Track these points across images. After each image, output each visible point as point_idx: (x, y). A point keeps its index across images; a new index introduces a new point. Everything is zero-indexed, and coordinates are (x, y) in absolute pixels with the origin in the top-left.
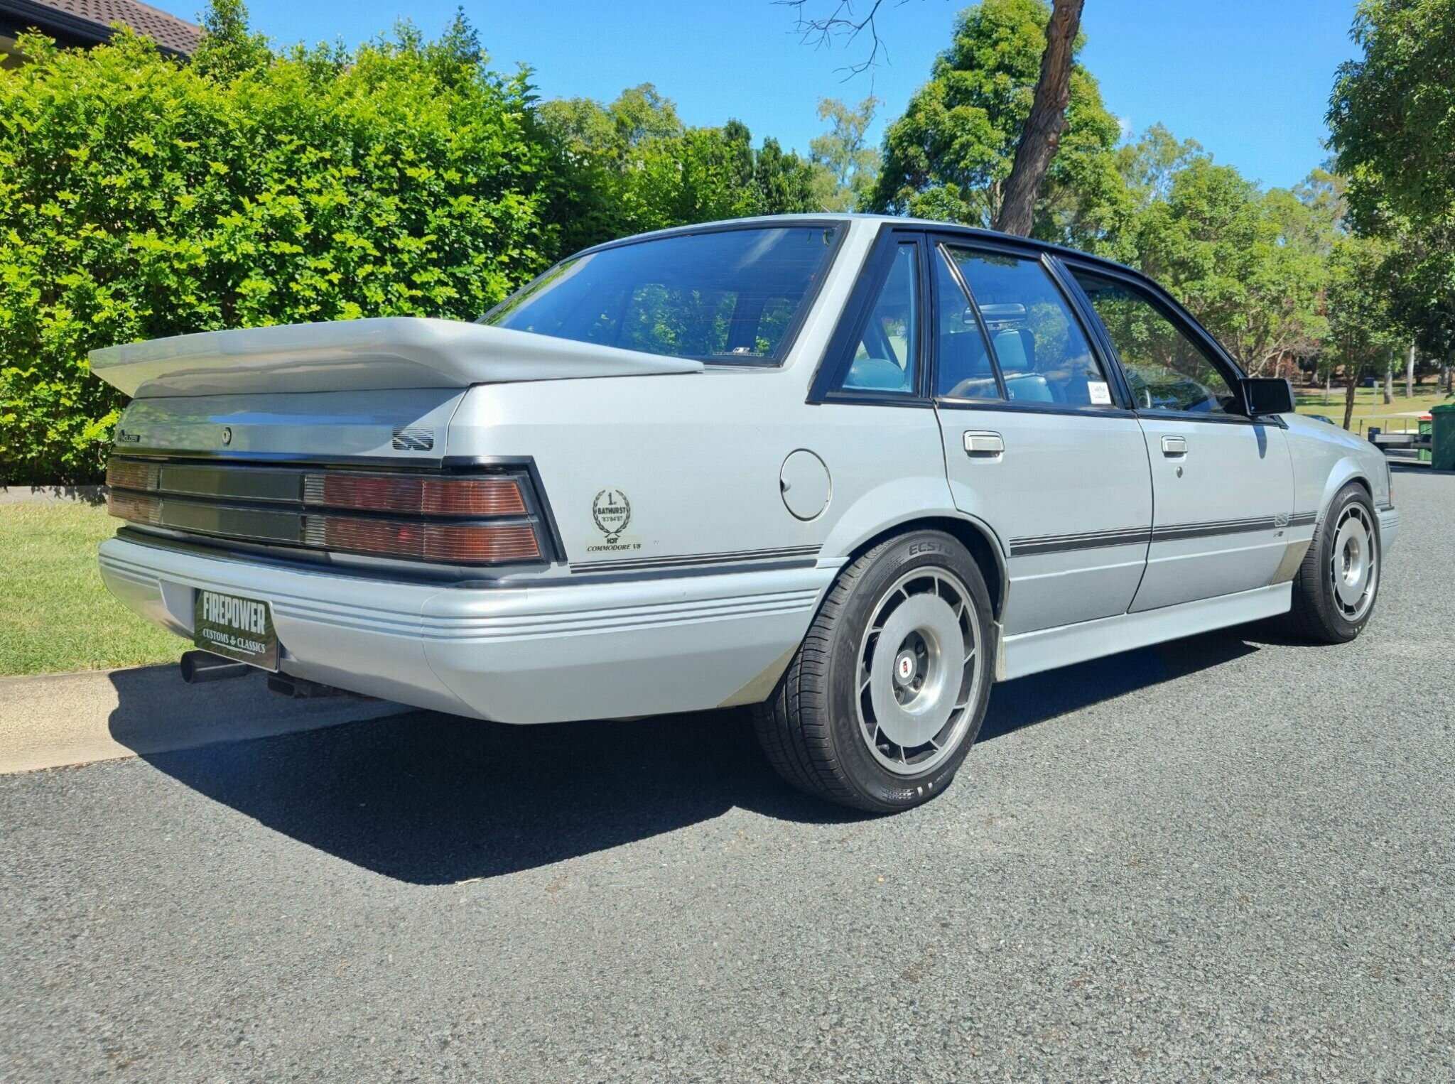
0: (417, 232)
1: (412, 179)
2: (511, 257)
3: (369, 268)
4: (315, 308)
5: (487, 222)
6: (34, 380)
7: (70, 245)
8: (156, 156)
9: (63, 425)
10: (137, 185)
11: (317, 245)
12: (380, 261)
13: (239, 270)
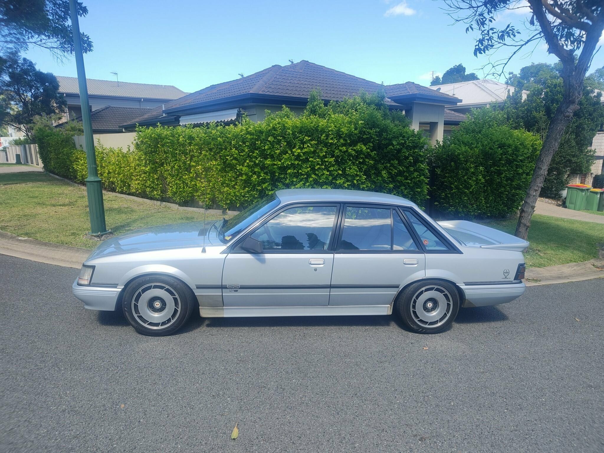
0: (333, 156)
1: (332, 143)
2: (359, 162)
3: (318, 166)
4: (305, 176)
5: (353, 152)
6: (251, 190)
7: (257, 162)
8: (273, 141)
9: (256, 201)
10: (269, 149)
11: (306, 160)
12: (322, 165)
13: (288, 167)
